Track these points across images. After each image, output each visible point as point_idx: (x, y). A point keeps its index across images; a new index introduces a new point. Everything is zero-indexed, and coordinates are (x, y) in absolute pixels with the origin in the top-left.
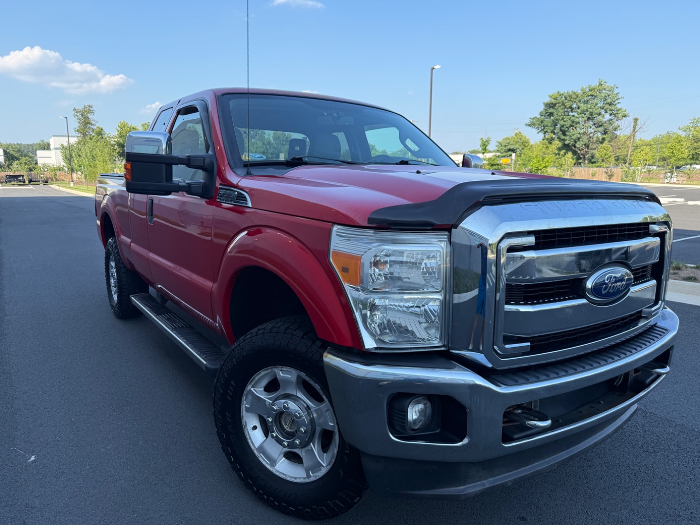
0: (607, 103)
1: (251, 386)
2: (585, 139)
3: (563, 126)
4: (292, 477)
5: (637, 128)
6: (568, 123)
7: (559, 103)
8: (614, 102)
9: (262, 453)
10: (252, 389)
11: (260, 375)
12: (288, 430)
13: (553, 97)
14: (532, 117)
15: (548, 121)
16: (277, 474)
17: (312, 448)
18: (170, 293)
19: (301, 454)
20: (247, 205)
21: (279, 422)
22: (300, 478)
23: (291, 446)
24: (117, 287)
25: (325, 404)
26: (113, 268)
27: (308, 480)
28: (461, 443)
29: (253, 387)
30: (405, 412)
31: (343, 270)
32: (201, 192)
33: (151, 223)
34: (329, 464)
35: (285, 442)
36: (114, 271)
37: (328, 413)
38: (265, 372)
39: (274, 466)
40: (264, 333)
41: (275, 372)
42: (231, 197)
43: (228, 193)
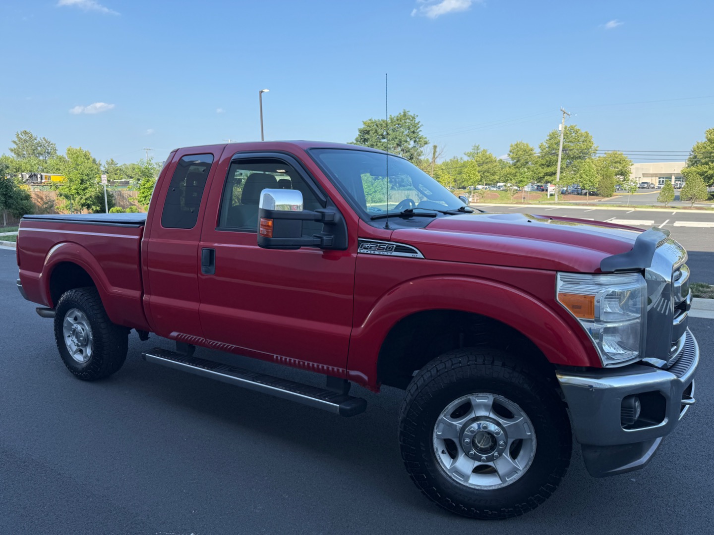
0: (411, 132)
4: (486, 487)
5: (437, 155)
7: (372, 130)
8: (417, 130)
9: (454, 472)
10: (444, 418)
11: (454, 404)
12: (483, 447)
13: (367, 124)
14: (350, 142)
16: (472, 487)
17: (504, 456)
18: (220, 343)
19: (493, 466)
20: (418, 257)
21: (473, 442)
22: (495, 485)
23: (490, 459)
24: (86, 345)
25: (522, 418)
26: (74, 325)
27: (504, 485)
28: (664, 423)
29: (444, 416)
30: (633, 408)
31: (574, 307)
32: (331, 244)
33: (207, 273)
34: (525, 467)
35: (484, 457)
36: (79, 327)
37: (525, 425)
38: (460, 400)
39: (468, 481)
40: (461, 367)
41: (469, 399)
42: (386, 250)
43: (380, 246)
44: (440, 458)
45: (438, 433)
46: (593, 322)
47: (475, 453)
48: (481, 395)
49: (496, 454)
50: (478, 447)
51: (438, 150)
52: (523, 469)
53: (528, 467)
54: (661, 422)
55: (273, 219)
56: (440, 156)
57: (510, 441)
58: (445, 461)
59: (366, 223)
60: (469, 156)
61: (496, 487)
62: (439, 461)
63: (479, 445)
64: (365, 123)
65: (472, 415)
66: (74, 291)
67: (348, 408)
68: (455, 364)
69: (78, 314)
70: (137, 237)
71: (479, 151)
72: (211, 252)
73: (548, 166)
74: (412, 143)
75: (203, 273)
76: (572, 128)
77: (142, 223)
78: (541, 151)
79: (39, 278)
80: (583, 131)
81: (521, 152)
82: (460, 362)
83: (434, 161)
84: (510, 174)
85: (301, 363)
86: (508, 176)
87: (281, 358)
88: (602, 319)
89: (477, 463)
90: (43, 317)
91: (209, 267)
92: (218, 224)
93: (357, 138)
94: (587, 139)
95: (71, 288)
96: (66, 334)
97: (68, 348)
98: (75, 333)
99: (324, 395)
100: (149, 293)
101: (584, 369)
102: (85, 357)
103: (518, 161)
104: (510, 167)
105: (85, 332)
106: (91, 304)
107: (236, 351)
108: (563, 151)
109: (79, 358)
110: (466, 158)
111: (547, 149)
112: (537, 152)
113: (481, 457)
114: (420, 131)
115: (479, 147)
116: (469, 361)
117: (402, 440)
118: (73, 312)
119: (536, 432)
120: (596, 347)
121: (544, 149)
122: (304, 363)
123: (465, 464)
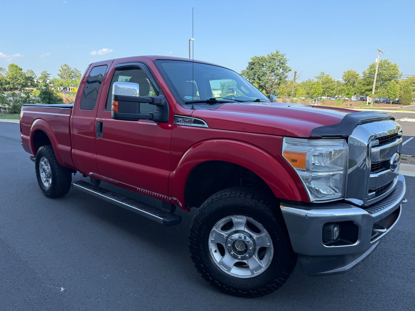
0: (281, 63)
1: (215, 228)
2: (270, 83)
3: (259, 75)
4: (242, 276)
5: (296, 77)
6: (262, 74)
7: (256, 62)
8: (284, 62)
9: (221, 265)
10: (216, 229)
11: (222, 221)
12: (240, 250)
13: (253, 59)
14: (243, 70)
15: (251, 73)
16: (232, 275)
17: (254, 258)
18: (112, 179)
19: (247, 263)
20: (205, 127)
21: (233, 246)
22: (247, 276)
23: (242, 258)
24: (50, 178)
25: (265, 233)
26: (44, 166)
27: (253, 276)
28: (356, 244)
29: (216, 228)
30: (331, 232)
31: (293, 161)
32: (159, 119)
33: (100, 137)
34: (267, 265)
35: (240, 257)
36: (46, 167)
37: (267, 238)
38: (225, 219)
39: (230, 271)
40: (226, 198)
41: (231, 219)
42: (188, 122)
43: (185, 119)
44: (213, 255)
45: (212, 239)
46: (304, 171)
47: (234, 254)
48: (238, 216)
49: (247, 255)
50: (237, 250)
51: (297, 74)
52: (265, 267)
53: (268, 266)
54: (355, 243)
55: (119, 100)
56: (298, 78)
57: (258, 248)
58: (217, 257)
59: (181, 105)
60: (318, 79)
61: (248, 277)
62: (212, 257)
63: (237, 249)
64: (252, 59)
65: (234, 229)
66: (43, 147)
67: (168, 221)
68: (223, 196)
69: (46, 160)
70: (69, 115)
71: (324, 76)
72: (101, 123)
73: (368, 85)
74: (281, 71)
75: (97, 136)
76: (386, 61)
77: (72, 107)
78: (364, 76)
79: (28, 139)
80: (393, 64)
81: (350, 77)
82: (226, 195)
83: (295, 81)
84: (343, 90)
85: (151, 193)
86: (342, 91)
87: (141, 190)
88: (311, 169)
89: (237, 261)
90: (33, 161)
91: (100, 133)
92: (106, 108)
93: (247, 67)
94: (395, 68)
95: (42, 146)
96: (41, 171)
97: (42, 179)
98: (44, 170)
99: (158, 212)
100: (75, 149)
101: (299, 203)
102: (49, 184)
103: (348, 82)
104: (343, 86)
105: (49, 170)
106: (50, 154)
107: (119, 185)
108: (377, 75)
109: (46, 185)
110: (316, 80)
111: (368, 74)
112: (361, 76)
113: (238, 256)
114: (286, 63)
115: (324, 73)
116: (231, 194)
117: (189, 242)
118: (43, 159)
119: (273, 243)
120: (305, 188)
121: (366, 74)
122: (152, 193)
123: (228, 260)
